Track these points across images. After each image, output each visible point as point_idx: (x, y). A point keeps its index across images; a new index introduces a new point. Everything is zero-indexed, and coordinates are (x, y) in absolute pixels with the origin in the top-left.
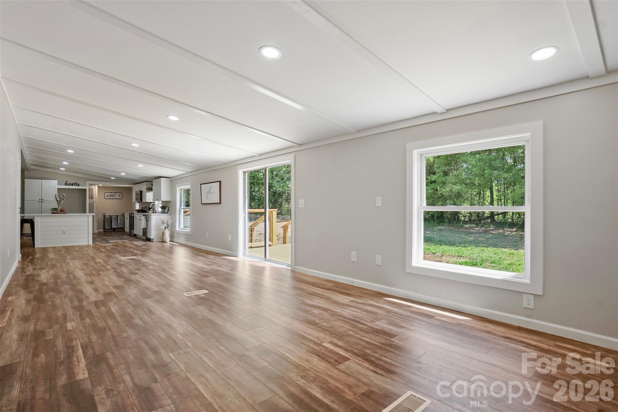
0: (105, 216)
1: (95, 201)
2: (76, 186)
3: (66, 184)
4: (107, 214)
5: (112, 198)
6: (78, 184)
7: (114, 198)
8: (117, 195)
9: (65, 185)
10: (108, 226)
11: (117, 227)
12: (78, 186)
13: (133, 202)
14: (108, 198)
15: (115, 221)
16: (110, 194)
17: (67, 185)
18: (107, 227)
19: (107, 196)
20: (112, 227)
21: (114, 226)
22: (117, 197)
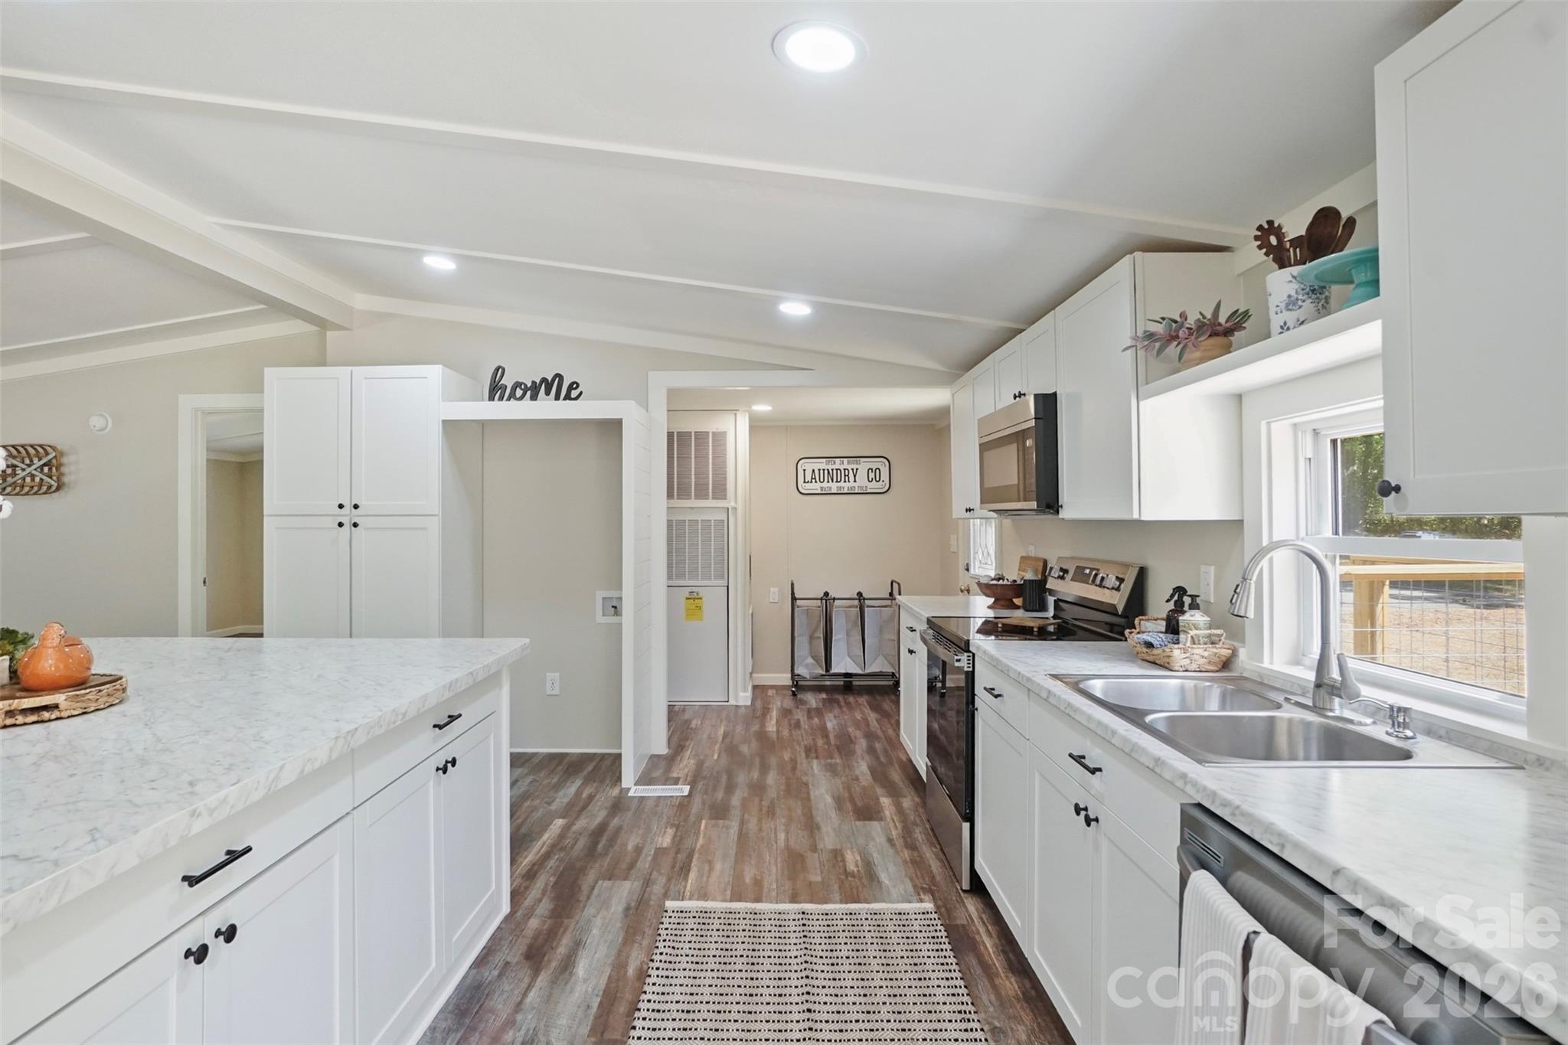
0: (796, 599)
1: (735, 509)
2: (557, 398)
3: (496, 390)
4: (810, 589)
5: (834, 487)
6: (571, 388)
7: (845, 486)
8: (863, 467)
9: (491, 398)
10: (810, 660)
11: (861, 672)
12: (568, 397)
13: (958, 511)
14: (815, 487)
15: (848, 634)
16: (822, 464)
17: (501, 398)
18: (807, 668)
19: (808, 478)
20: (835, 670)
21: (843, 664)
22: (862, 481)
